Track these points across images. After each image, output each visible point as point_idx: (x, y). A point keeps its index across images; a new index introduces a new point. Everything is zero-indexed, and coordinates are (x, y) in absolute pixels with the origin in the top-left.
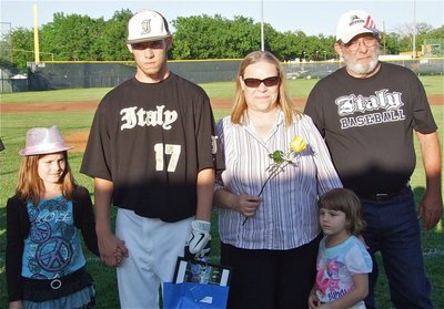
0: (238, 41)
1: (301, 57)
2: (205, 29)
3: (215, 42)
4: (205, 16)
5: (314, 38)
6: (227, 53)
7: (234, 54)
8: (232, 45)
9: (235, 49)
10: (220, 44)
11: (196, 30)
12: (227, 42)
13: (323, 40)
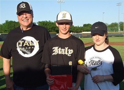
0: (55, 28)
1: (73, 32)
2: (46, 24)
3: (49, 28)
4: (46, 21)
5: (76, 27)
6: (52, 31)
7: (54, 31)
8: (53, 29)
9: (54, 30)
10: (50, 28)
11: (44, 25)
12: (52, 28)
13: (79, 27)
